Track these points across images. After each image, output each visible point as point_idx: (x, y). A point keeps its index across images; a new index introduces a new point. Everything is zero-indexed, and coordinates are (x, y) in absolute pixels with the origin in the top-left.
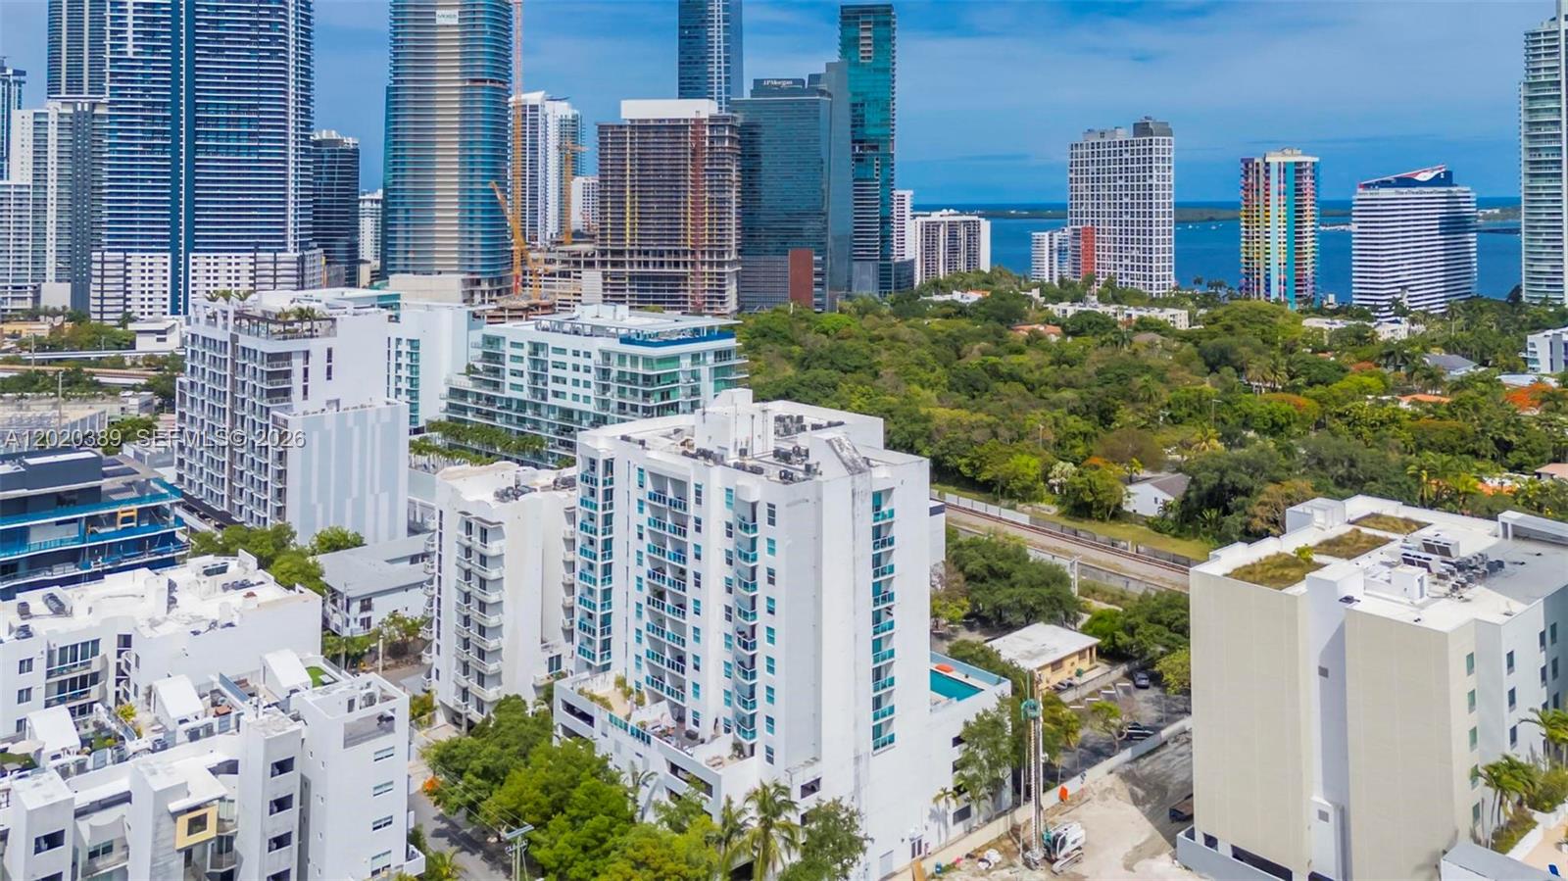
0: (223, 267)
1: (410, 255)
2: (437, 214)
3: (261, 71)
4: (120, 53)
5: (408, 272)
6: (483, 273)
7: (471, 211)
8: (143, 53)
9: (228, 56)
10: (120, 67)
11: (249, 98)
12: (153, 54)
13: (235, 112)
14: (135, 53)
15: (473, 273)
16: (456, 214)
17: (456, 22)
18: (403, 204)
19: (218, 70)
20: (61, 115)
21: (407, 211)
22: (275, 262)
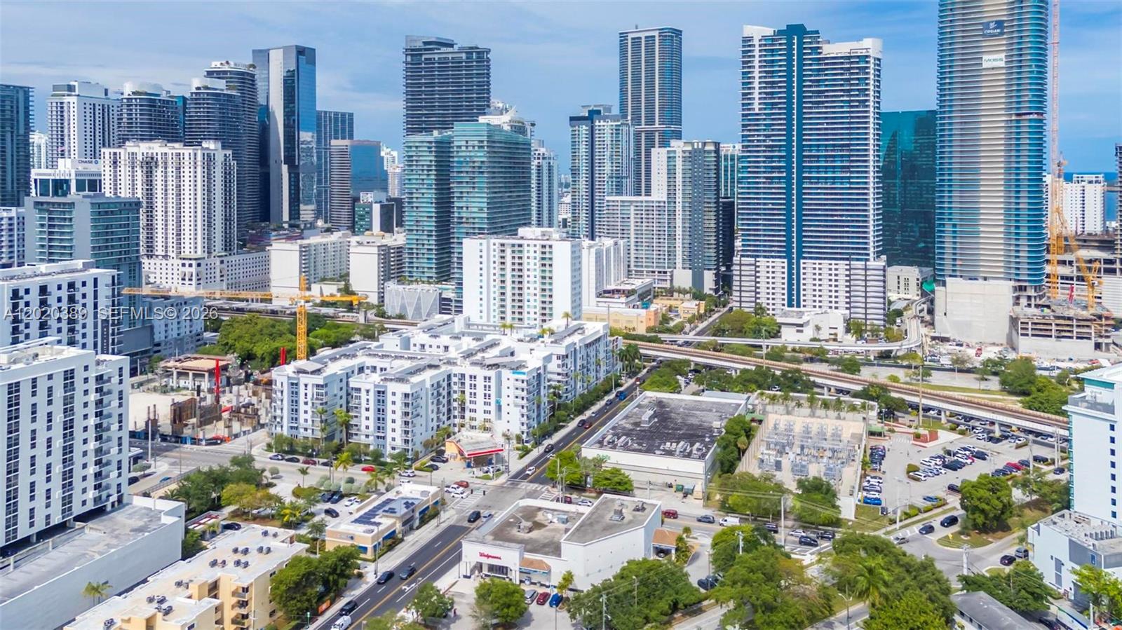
0: (825, 271)
1: (958, 262)
2: (982, 229)
3: (852, 117)
4: (749, 109)
5: (955, 276)
6: (1029, 281)
7: (1017, 227)
8: (765, 109)
9: (826, 107)
10: (749, 120)
11: (842, 139)
12: (772, 109)
13: (832, 151)
14: (760, 109)
15: (1019, 280)
16: (1002, 229)
17: (1002, 64)
18: (950, 219)
19: (819, 118)
20: (684, 152)
21: (954, 226)
22: (866, 269)
